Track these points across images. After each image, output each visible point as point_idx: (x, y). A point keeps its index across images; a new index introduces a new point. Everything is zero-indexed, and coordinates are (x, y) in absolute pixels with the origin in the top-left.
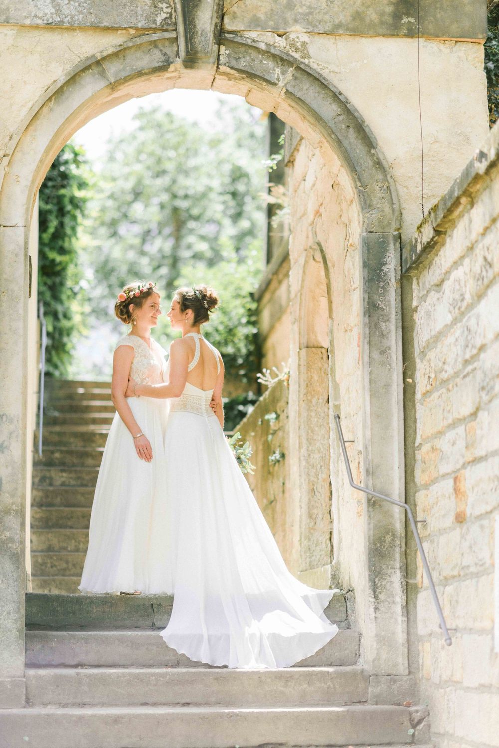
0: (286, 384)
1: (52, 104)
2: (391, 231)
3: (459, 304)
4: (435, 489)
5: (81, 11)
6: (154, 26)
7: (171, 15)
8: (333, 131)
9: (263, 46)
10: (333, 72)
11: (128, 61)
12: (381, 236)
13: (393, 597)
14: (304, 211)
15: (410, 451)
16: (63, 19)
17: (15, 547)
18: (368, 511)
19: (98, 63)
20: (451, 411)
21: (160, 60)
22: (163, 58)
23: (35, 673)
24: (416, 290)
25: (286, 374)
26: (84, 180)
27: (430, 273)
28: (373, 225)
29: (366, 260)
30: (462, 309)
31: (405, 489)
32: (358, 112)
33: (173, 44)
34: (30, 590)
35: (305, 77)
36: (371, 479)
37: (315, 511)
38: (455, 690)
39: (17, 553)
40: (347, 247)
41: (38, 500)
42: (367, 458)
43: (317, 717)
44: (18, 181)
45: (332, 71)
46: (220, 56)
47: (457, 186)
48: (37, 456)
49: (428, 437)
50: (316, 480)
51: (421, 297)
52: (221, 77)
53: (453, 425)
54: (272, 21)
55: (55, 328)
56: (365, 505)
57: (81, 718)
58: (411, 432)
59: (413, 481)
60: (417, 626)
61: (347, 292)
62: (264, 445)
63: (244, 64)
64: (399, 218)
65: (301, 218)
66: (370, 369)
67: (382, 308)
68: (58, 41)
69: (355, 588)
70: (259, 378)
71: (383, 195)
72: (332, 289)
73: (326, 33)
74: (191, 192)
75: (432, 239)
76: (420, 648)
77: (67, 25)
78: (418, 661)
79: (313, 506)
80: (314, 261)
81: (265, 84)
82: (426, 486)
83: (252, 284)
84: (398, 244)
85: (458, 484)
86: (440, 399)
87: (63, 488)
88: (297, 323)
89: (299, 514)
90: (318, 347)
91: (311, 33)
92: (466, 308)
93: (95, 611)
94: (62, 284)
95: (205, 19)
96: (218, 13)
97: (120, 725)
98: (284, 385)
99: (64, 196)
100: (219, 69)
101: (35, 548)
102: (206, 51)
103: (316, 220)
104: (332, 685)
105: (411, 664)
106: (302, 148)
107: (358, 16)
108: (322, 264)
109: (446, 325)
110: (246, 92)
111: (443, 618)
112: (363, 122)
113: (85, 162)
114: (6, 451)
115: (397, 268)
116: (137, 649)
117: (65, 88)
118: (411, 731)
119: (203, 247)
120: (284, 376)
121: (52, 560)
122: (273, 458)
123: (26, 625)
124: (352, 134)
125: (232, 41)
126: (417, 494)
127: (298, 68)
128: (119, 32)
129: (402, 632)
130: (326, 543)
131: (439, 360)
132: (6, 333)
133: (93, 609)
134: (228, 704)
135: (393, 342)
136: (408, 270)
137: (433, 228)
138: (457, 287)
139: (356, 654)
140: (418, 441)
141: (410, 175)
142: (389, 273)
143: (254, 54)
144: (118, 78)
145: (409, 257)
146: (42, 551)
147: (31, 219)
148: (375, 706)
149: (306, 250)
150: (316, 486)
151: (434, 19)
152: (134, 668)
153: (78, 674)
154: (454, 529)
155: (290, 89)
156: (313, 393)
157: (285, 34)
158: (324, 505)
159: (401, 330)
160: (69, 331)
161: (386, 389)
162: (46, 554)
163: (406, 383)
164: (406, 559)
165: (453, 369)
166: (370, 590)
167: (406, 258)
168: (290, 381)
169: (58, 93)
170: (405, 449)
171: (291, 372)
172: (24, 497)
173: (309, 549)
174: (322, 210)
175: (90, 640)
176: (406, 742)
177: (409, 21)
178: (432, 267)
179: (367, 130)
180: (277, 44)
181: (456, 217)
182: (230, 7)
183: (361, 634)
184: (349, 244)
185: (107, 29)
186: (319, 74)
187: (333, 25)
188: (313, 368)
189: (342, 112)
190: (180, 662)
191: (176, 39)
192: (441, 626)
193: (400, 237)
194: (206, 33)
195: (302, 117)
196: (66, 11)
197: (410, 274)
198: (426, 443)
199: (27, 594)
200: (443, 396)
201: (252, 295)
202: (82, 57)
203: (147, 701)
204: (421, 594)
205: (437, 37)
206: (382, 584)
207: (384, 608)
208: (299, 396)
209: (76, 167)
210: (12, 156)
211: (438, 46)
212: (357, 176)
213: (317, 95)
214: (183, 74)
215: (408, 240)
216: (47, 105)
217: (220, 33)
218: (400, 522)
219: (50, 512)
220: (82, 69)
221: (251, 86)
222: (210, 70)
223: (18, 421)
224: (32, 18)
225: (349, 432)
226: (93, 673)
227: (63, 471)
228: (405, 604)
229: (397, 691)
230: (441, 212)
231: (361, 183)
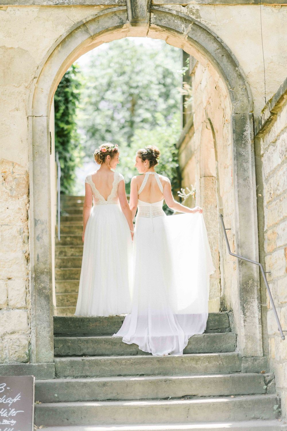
0: (193, 197)
1: (59, 48)
2: (248, 113)
3: (285, 153)
4: (275, 254)
6: (114, 3)
8: (214, 58)
9: (174, 13)
11: (100, 23)
12: (243, 115)
13: (254, 314)
14: (201, 101)
15: (261, 233)
16: (64, 1)
17: (47, 292)
18: (239, 267)
19: (84, 25)
20: (282, 212)
21: (118, 22)
22: (119, 21)
23: (59, 360)
24: (262, 144)
25: (193, 191)
26: (79, 83)
27: (269, 136)
28: (238, 110)
29: (235, 129)
31: (259, 255)
32: (228, 47)
33: (125, 12)
34: (56, 314)
35: (198, 29)
36: (240, 250)
39: (48, 295)
40: (225, 122)
41: (58, 264)
42: (238, 238)
43: (214, 381)
44: (42, 92)
45: (213, 25)
46: (151, 19)
47: (282, 89)
48: (57, 240)
49: (271, 226)
51: (265, 149)
52: (152, 30)
53: (284, 220)
55: (65, 166)
56: (237, 264)
57: (85, 384)
58: (261, 223)
59: (264, 250)
60: (267, 329)
61: (225, 146)
63: (164, 23)
64: (252, 105)
65: (199, 104)
66: (238, 189)
67: (244, 155)
68: (61, 13)
69: (234, 310)
70: (179, 194)
71: (243, 93)
72: (217, 145)
73: (209, 4)
74: (140, 84)
75: (270, 118)
76: (269, 341)
77: (66, 4)
78: (268, 349)
80: (207, 130)
81: (176, 33)
82: (270, 253)
83: (174, 139)
84: (252, 120)
85: (286, 252)
86: (276, 205)
87: (72, 257)
88: (198, 163)
90: (210, 176)
91: (201, 4)
93: (91, 326)
94: (68, 142)
97: (107, 387)
99: (67, 92)
100: (151, 26)
101: (57, 291)
102: (143, 16)
103: (207, 106)
104: (221, 363)
105: (264, 350)
106: (199, 66)
108: (211, 131)
109: (279, 165)
110: (166, 37)
111: (280, 326)
112: (231, 52)
113: (79, 72)
114: (40, 240)
115: (251, 133)
116: (115, 346)
117: (67, 39)
118: (265, 387)
119: (148, 115)
120: (192, 193)
121: (67, 298)
123: (54, 334)
124: (225, 60)
125: (157, 10)
126: (265, 258)
127: (194, 24)
128: (95, 7)
129: (260, 333)
130: (218, 285)
131: (276, 184)
132: (38, 175)
133: (90, 324)
134: (165, 374)
135: (251, 174)
136: (257, 134)
137: (270, 111)
138: (284, 144)
139: (235, 346)
140: (266, 228)
141: (258, 81)
142: (247, 136)
143: (170, 17)
144: (95, 33)
145: (258, 127)
146: (61, 293)
147: (50, 112)
148: (245, 374)
149: (203, 122)
152: (114, 356)
153: (83, 360)
154: (285, 276)
155: (190, 36)
156: (208, 202)
157: (187, 5)
158: (216, 264)
159: (255, 167)
160: (73, 168)
161: (247, 200)
162: (64, 294)
163: (258, 196)
164: (260, 293)
165: (283, 189)
166: (241, 311)
167: (257, 127)
168: (196, 195)
169: (63, 42)
170: (258, 233)
171: (196, 191)
172: (51, 264)
174: (210, 101)
175: (89, 342)
176: (262, 393)
178: (270, 132)
179: (233, 57)
180: (182, 11)
181: (282, 106)
183: (237, 335)
184: (225, 120)
185: (88, 6)
186: (206, 27)
188: (208, 188)
189: (219, 48)
190: (138, 352)
191: (127, 10)
192: (279, 330)
193: (253, 116)
194: (143, 6)
195: (197, 51)
197: (259, 136)
198: (270, 229)
199: (54, 317)
200: (278, 203)
201: (175, 145)
202: (75, 22)
203: (121, 374)
204: (269, 312)
205: (271, 3)
206: (247, 307)
207: (249, 320)
208: (201, 204)
209: (74, 75)
210: (38, 78)
211: (272, 9)
212: (228, 83)
213: (205, 38)
214: (131, 29)
215: (257, 118)
216: (57, 49)
217: (151, 6)
218: (257, 273)
219: (65, 271)
220: (75, 28)
221: (168, 34)
222: (146, 27)
223: (46, 223)
224: (47, 1)
225: (228, 224)
226: (91, 359)
227: (71, 248)
228: (260, 318)
229: (257, 365)
230: (274, 103)
231: (231, 87)
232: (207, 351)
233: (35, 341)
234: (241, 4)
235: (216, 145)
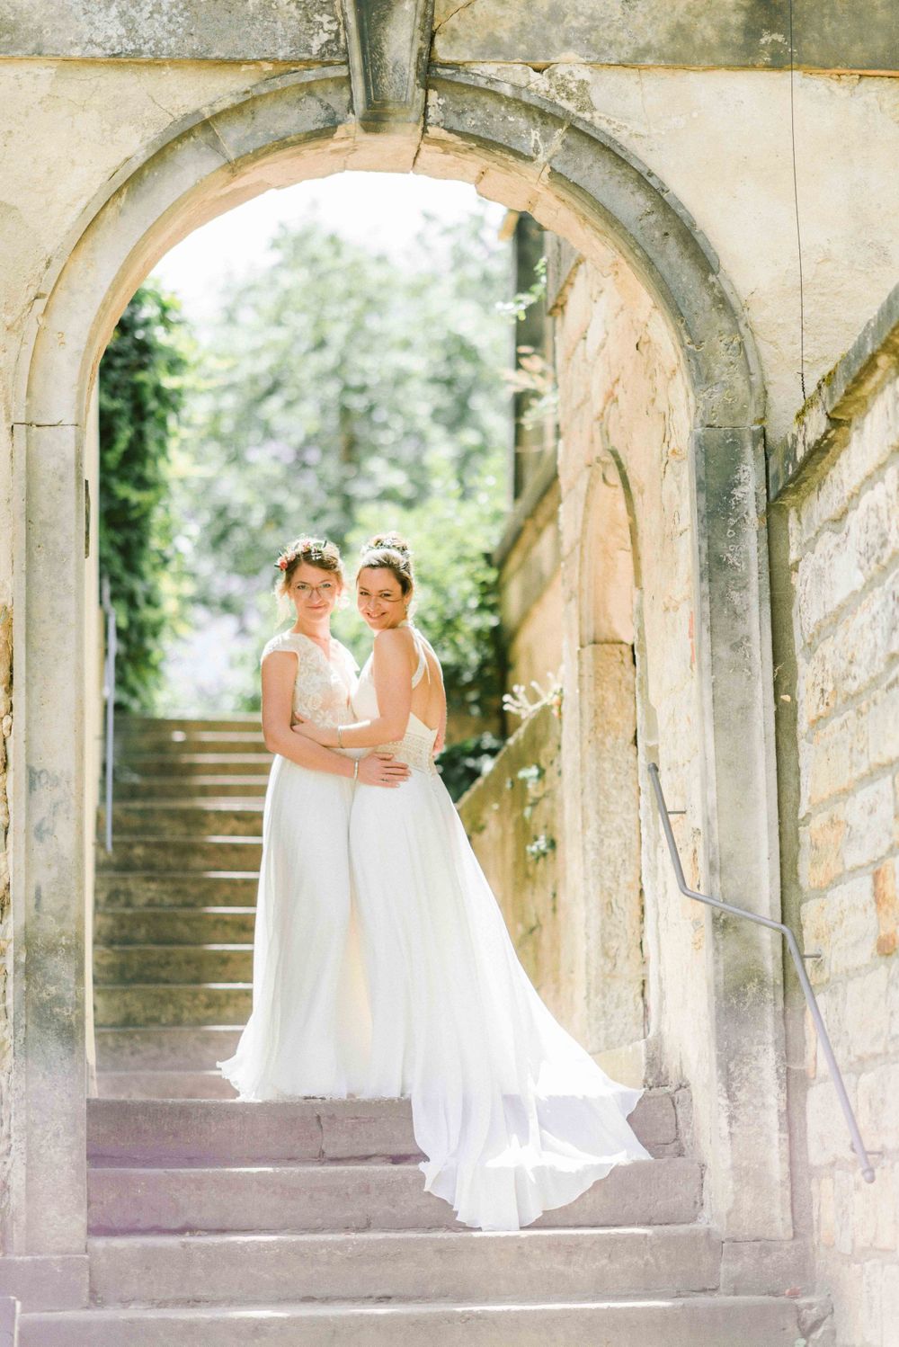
0: (555, 712)
1: (121, 201)
2: (748, 424)
3: (878, 552)
4: (839, 895)
5: (174, 30)
6: (306, 56)
7: (337, 34)
8: (637, 243)
9: (507, 90)
10: (637, 136)
11: (260, 120)
12: (730, 433)
13: (762, 1096)
14: (585, 396)
15: (789, 825)
16: (140, 45)
17: (66, 1014)
18: (714, 939)
19: (206, 125)
20: (865, 750)
21: (319, 118)
22: (324, 114)
23: (105, 1245)
24: (796, 531)
25: (555, 693)
26: (179, 356)
27: (821, 498)
28: (713, 415)
29: (703, 478)
30: (884, 561)
31: (782, 897)
32: (684, 207)
33: (342, 88)
34: (95, 1094)
35: (586, 144)
36: (718, 879)
37: (614, 943)
38: (883, 1266)
39: (71, 1025)
40: (667, 456)
41: (104, 932)
42: (709, 840)
43: (628, 1321)
44: (62, 343)
45: (634, 132)
46: (429, 110)
47: (871, 335)
48: (102, 852)
49: (822, 801)
50: (614, 886)
51: (805, 544)
52: (431, 147)
53: (870, 777)
54: (523, 43)
55: (131, 622)
56: (707, 928)
57: (191, 1326)
58: (789, 793)
59: (796, 882)
60: (807, 1149)
61: (669, 538)
62: (516, 825)
63: (473, 123)
64: (762, 401)
65: (578, 408)
66: (714, 677)
67: (733, 566)
68: (132, 85)
69: (692, 1082)
70: (505, 703)
71: (732, 358)
72: (640, 534)
73: (622, 64)
74: (372, 379)
75: (825, 436)
76: (814, 1188)
77: (147, 56)
78: (810, 1214)
79: (610, 934)
80: (606, 487)
81: (511, 158)
82: (821, 892)
83: (489, 538)
84: (760, 449)
85: (881, 884)
86: (844, 730)
87: (150, 910)
88: (574, 600)
89: (585, 947)
90: (614, 642)
91: (595, 65)
92: (891, 560)
93: (213, 1130)
94: (142, 543)
95: (400, 42)
96: (423, 30)
97: (264, 1339)
98: (553, 714)
99: (142, 385)
100: (427, 132)
101: (101, 1020)
102: (403, 100)
103: (607, 410)
104: (652, 1261)
105: (797, 1219)
106: (579, 280)
107: (680, 32)
108: (620, 491)
109: (854, 593)
110: (476, 174)
111: (858, 1131)
112: (694, 225)
113: (179, 322)
114: (47, 838)
115: (759, 491)
116: (293, 1199)
117: (146, 172)
118: (801, 1343)
120: (552, 698)
121: (132, 1041)
122: (534, 849)
123: (89, 1157)
124: (673, 248)
125: (448, 81)
126: (803, 907)
127: (572, 129)
128: (244, 68)
129: (781, 1160)
130: (635, 1001)
131: (842, 658)
132: (44, 622)
133: (211, 1126)
134: (462, 1298)
135: (756, 625)
136: (779, 495)
137: (827, 414)
138: (874, 521)
139: (696, 1203)
140: (804, 808)
141: (780, 321)
142: (746, 502)
143: (490, 103)
144: (242, 152)
145: (781, 472)
146: (113, 1025)
147: (87, 412)
148: (732, 1298)
149: (590, 466)
150: (614, 896)
151: (820, 35)
152: (288, 1233)
153: (184, 1245)
154: (875, 968)
155: (558, 168)
156: (606, 727)
157: (547, 67)
158: (630, 932)
159: (769, 605)
160: (155, 630)
161: (742, 714)
162: (121, 1030)
163: (780, 703)
164: (785, 1025)
165: (868, 673)
166: (720, 1085)
167: (777, 472)
168: (563, 707)
169: (133, 182)
170: (780, 824)
171: (565, 691)
172: (80, 921)
173: (604, 1013)
174: (619, 391)
175: (205, 1185)
177: (773, 40)
178: (824, 488)
179: (699, 239)
180: (532, 86)
181: (870, 393)
182: (445, 19)
183: (703, 1165)
184: (670, 451)
185: (221, 63)
186: (611, 138)
187: (634, 49)
188: (606, 682)
189: (654, 209)
190: (372, 1221)
191: (349, 79)
192: (855, 1147)
193: (764, 436)
194: (403, 66)
195: (580, 218)
196: (145, 31)
197: (783, 503)
198: (820, 812)
199: (88, 1101)
200: (849, 724)
201: (487, 556)
202: (176, 114)
203: (313, 1295)
204: (814, 1089)
205: (825, 67)
206: (741, 1074)
207: (745, 1117)
208: (582, 732)
209: (165, 331)
210: (50, 297)
211: (828, 85)
212: (682, 325)
213: (607, 177)
214: (361, 142)
215: (779, 442)
216: (113, 204)
217: (428, 68)
218: (774, 958)
219: (128, 953)
220: (176, 135)
221: (486, 163)
222: (411, 135)
223: (68, 782)
224: (84, 45)
225: (676, 794)
226: (214, 1243)
227: (149, 879)
228: (785, 1108)
229: (774, 1269)
230: (842, 385)
231: (691, 337)
232: (601, 1221)
233: (24, 1178)
234: (729, 66)
235: (637, 534)
